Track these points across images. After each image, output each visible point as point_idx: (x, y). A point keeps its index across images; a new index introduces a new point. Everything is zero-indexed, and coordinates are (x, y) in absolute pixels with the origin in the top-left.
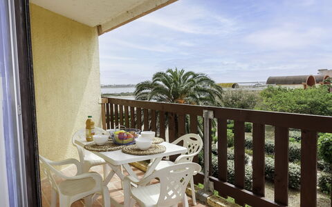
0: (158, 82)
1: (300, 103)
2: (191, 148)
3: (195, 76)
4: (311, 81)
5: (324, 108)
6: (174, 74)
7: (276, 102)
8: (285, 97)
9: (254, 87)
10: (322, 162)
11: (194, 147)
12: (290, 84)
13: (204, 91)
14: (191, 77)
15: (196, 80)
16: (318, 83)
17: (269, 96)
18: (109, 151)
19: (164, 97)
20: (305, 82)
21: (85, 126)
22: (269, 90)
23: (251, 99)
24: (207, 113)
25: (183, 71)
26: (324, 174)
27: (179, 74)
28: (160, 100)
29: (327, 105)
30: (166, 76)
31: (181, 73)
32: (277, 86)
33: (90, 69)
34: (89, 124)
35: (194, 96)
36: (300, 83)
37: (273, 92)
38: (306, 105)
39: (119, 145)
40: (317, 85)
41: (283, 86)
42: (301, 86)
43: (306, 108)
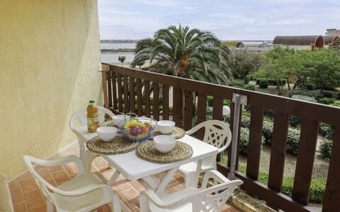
0: (160, 40)
1: (307, 66)
2: (215, 138)
3: (200, 34)
4: (319, 42)
5: (332, 72)
6: (178, 32)
7: (282, 64)
8: (292, 59)
9: (260, 46)
10: (326, 128)
11: (218, 138)
12: (297, 44)
13: (209, 51)
14: (196, 35)
15: (202, 39)
16: (326, 44)
17: (275, 57)
18: (120, 153)
19: (167, 56)
20: (313, 42)
21: (86, 113)
22: (276, 51)
23: (257, 60)
24: (239, 98)
25: (187, 28)
26: (327, 141)
27: (182, 32)
28: (162, 60)
29: (336, 69)
30: (169, 34)
31: (185, 31)
32: (284, 47)
33: (87, 31)
34: (91, 112)
35: (198, 57)
36: (309, 44)
37: (279, 52)
38: (312, 68)
39: (131, 142)
40: (326, 47)
41: (291, 47)
42: (309, 48)
43: (312, 72)
